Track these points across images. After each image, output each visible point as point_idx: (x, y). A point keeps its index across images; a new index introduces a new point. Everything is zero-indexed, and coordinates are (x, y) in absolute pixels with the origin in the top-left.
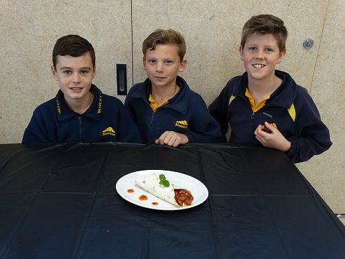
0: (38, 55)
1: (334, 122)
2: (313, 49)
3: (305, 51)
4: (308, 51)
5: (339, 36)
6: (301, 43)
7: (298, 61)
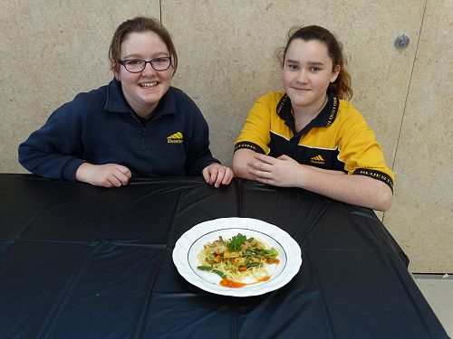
1: (438, 150)
2: (408, 50)
3: (397, 52)
4: (401, 52)
5: (445, 32)
6: (392, 41)
7: (388, 67)
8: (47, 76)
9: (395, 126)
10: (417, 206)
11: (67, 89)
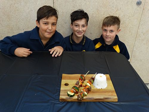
0: (9, 8)
2: (141, 6)
3: (137, 7)
4: (139, 7)
6: (136, 3)
7: (133, 12)
8: (12, 15)
9: (135, 33)
10: (141, 61)
11: (20, 20)
